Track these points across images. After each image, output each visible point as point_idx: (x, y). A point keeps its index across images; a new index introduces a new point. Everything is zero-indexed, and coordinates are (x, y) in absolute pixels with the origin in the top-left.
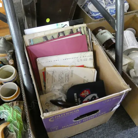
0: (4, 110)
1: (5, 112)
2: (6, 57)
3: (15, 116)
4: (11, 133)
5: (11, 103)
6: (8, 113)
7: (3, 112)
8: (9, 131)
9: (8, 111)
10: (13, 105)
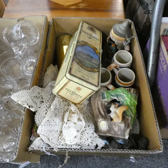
0: (122, 94)
1: (122, 95)
2: (123, 42)
3: (132, 102)
4: (127, 117)
5: (128, 88)
6: (125, 97)
7: (121, 95)
8: (125, 115)
9: (126, 95)
10: (130, 91)
